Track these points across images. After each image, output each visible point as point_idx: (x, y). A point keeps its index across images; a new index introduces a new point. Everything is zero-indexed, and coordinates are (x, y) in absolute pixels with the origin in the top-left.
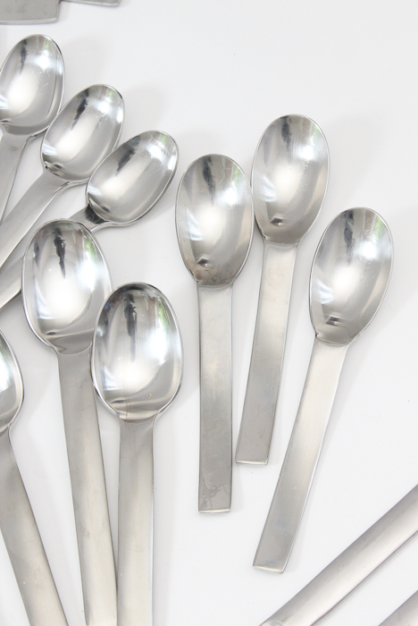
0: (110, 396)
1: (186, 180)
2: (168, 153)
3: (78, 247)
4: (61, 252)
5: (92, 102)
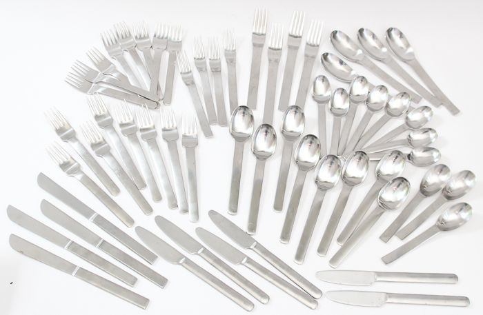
0: (380, 198)
1: (436, 166)
2: (437, 157)
3: (401, 161)
4: (396, 158)
5: (430, 132)
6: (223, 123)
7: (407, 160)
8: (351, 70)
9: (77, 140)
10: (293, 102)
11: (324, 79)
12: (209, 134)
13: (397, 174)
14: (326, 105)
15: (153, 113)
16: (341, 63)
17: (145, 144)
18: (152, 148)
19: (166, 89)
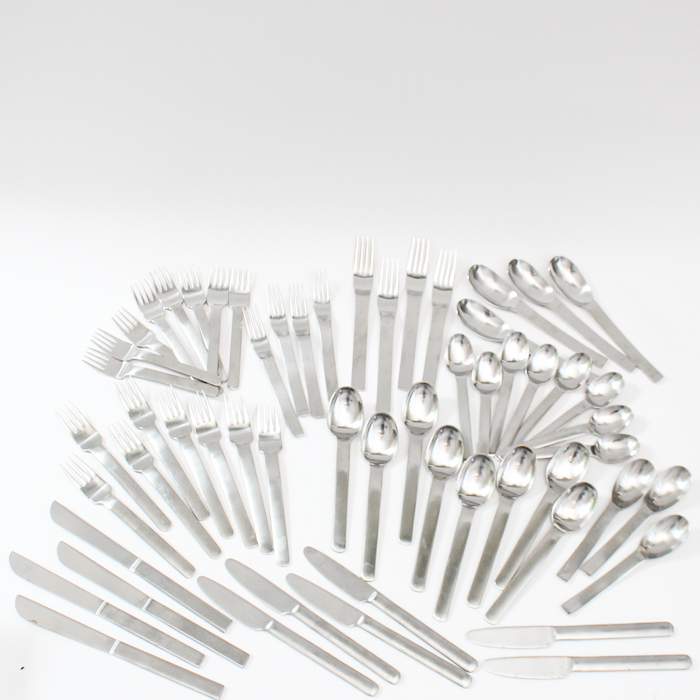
0: (555, 515)
1: (634, 463)
2: (634, 449)
3: (582, 458)
4: (575, 455)
5: (622, 411)
6: (318, 412)
7: (591, 454)
8: (502, 323)
9: (104, 448)
10: (418, 378)
11: (463, 339)
12: (297, 431)
13: (577, 478)
14: (468, 378)
15: (213, 402)
16: (488, 313)
17: (204, 449)
18: (215, 456)
19: (231, 366)
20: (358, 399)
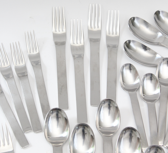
6: (37, 128)
8: (155, 54)
10: (104, 96)
11: (131, 67)
12: (24, 143)
14: (137, 93)
16: (145, 48)
20: (65, 116)
